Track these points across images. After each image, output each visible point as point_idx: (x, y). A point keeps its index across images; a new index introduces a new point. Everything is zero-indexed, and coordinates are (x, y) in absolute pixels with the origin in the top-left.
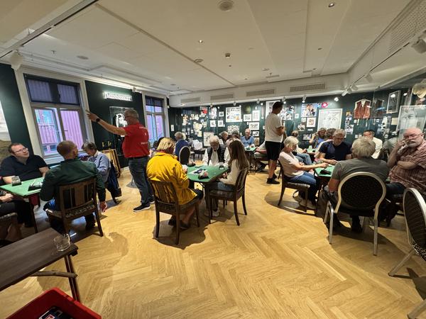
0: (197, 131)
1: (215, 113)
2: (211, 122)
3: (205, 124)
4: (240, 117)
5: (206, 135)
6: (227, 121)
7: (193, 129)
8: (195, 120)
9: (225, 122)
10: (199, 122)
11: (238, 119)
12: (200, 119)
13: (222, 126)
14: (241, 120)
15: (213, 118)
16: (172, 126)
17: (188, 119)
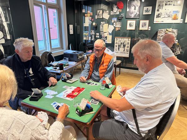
0: (106, 35)
1: (137, 8)
2: (129, 22)
3: (118, 25)
4: (180, 15)
5: (118, 41)
6: (156, 20)
7: (99, 32)
8: (103, 19)
9: (151, 24)
10: (109, 22)
11: (175, 19)
12: (111, 17)
13: (146, 28)
14: (179, 21)
15: (133, 16)
16: (71, 27)
17: (93, 17)
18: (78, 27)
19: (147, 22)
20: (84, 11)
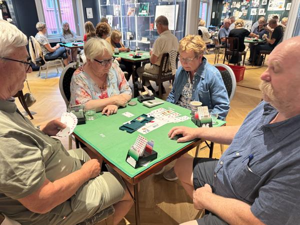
1: (259, 1)
2: (252, 10)
3: (246, 12)
4: (283, 5)
8: (236, 8)
9: (266, 11)
12: (242, 6)
15: (255, 6)
17: (229, 6)
18: (219, 13)
19: (264, 10)
20: (224, 2)
